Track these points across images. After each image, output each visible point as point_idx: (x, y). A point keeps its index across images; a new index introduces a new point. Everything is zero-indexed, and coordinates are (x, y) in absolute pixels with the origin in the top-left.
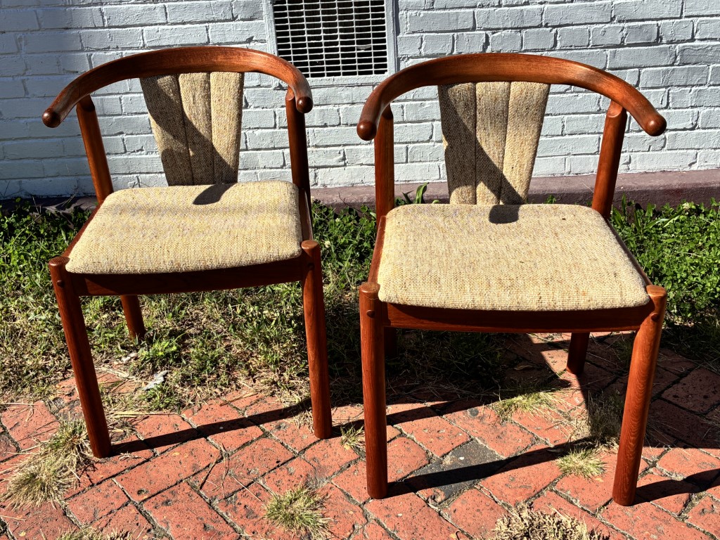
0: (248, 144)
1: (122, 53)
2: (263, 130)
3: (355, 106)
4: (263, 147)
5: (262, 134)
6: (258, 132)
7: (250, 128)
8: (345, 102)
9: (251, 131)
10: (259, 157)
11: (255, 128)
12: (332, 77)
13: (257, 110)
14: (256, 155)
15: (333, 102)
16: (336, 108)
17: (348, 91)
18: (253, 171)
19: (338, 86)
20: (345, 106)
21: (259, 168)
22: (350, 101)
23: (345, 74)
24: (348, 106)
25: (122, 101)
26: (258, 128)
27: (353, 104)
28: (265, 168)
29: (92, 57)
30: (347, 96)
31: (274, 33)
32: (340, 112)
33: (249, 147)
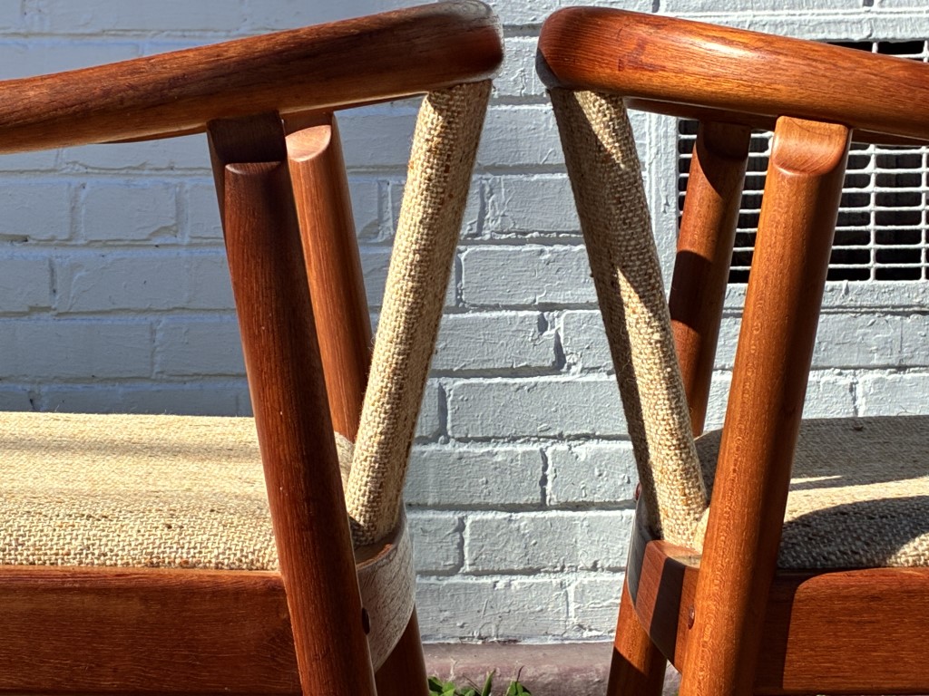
0: (549, 487)
1: (182, 185)
2: (604, 444)
3: (908, 376)
4: (597, 498)
5: (598, 456)
6: (584, 450)
7: (560, 438)
8: (875, 362)
9: (562, 447)
10: (580, 534)
11: (578, 437)
12: (845, 283)
13: (592, 377)
14: (570, 525)
15: (834, 361)
16: (845, 381)
17: (890, 329)
18: (555, 580)
19: (858, 310)
20: (876, 374)
21: (575, 569)
22: (894, 360)
23: (881, 275)
24: (885, 374)
25: (159, 336)
26: (587, 437)
27: (901, 368)
28: (594, 568)
29: (83, 194)
30: (885, 347)
31: (673, 142)
32: (859, 390)
33: (552, 498)
